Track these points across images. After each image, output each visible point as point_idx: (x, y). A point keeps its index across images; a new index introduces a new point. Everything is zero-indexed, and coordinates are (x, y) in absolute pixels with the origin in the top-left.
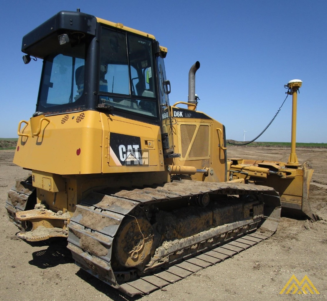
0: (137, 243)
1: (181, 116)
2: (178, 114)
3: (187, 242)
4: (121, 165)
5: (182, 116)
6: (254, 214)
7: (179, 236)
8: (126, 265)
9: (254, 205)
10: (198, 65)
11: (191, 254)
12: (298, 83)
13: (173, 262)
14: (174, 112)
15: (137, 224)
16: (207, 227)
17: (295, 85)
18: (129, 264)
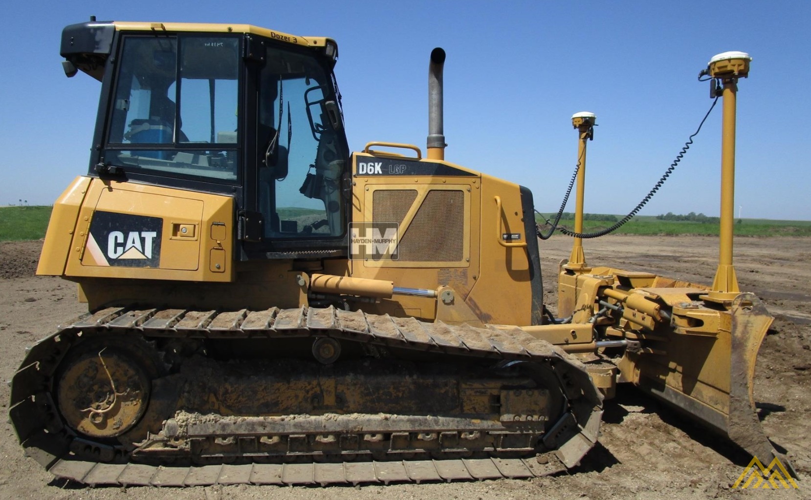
0: (100, 397)
1: (376, 172)
2: (369, 168)
3: (242, 425)
4: (108, 264)
5: (380, 172)
6: (502, 409)
7: (223, 409)
8: (79, 428)
9: (504, 388)
10: (438, 57)
11: (266, 454)
12: (727, 63)
13: (213, 456)
14: (361, 164)
15: (101, 364)
16: (314, 408)
17: (719, 68)
18: (86, 429)
